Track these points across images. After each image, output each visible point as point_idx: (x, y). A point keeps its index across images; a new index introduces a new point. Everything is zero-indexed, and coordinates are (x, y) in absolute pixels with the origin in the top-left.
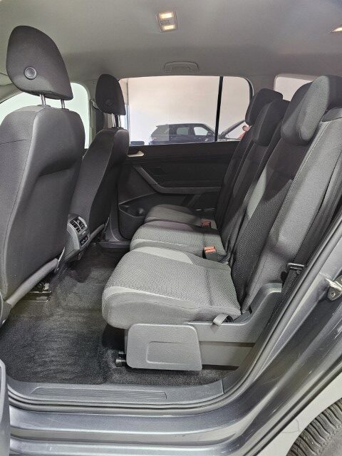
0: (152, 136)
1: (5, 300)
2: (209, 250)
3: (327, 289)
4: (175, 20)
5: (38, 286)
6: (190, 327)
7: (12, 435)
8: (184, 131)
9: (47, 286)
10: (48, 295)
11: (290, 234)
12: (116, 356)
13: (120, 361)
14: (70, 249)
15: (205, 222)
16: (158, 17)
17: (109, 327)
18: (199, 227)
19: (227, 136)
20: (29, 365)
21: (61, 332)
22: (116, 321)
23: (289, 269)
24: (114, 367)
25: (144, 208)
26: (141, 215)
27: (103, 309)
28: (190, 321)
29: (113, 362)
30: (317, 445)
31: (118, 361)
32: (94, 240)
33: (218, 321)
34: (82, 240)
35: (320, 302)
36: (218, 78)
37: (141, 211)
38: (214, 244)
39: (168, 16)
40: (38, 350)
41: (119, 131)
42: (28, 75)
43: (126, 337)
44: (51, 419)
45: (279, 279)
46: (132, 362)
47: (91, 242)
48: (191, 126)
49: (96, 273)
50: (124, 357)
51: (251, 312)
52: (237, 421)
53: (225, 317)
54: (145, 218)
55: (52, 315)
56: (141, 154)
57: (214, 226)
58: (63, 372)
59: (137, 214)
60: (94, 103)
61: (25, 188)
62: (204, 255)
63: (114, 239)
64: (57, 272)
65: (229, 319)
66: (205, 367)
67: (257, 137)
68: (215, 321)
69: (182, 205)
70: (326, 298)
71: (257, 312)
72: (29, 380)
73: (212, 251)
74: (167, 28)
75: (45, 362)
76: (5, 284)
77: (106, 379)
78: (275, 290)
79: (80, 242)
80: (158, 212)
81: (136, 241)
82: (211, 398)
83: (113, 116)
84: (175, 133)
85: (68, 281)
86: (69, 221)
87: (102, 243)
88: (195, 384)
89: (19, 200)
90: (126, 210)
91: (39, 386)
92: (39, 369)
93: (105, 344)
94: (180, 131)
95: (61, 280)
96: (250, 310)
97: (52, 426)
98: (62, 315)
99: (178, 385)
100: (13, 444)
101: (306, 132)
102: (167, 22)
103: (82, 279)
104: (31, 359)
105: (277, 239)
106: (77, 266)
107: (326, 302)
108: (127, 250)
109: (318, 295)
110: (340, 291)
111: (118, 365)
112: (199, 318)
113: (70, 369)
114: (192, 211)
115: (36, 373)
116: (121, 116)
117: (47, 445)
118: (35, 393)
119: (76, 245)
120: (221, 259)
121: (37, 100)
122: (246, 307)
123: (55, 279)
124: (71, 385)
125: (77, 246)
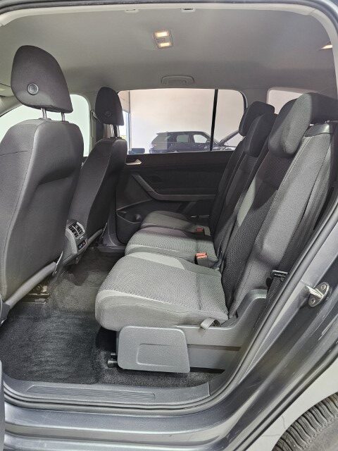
0: (153, 143)
1: (4, 301)
2: (201, 256)
3: (309, 296)
4: (170, 38)
5: (37, 289)
6: (179, 330)
7: (6, 431)
8: (184, 139)
9: (45, 289)
10: (45, 297)
11: (274, 242)
12: (108, 357)
13: (112, 362)
14: (68, 253)
15: (199, 228)
16: (154, 36)
17: (102, 329)
18: (193, 233)
19: (226, 144)
20: (26, 365)
21: (58, 333)
22: (108, 323)
23: (273, 275)
24: (107, 368)
25: (140, 214)
26: (138, 221)
27: (96, 311)
28: (179, 325)
29: (105, 363)
30: (299, 447)
31: (110, 362)
32: (92, 244)
33: (205, 324)
34: (80, 245)
35: (301, 308)
36: (213, 91)
37: (138, 217)
38: (206, 250)
39: (163, 34)
40: (35, 350)
41: (117, 141)
42: (31, 91)
43: (117, 339)
44: (45, 416)
45: (265, 285)
46: (123, 363)
47: (89, 246)
48: (191, 134)
49: (93, 277)
50: (115, 358)
51: (237, 317)
52: (221, 423)
53: (212, 321)
54: (140, 224)
55: (49, 317)
56: (139, 163)
57: (208, 232)
58: (58, 371)
59: (134, 220)
60: (94, 113)
61: (26, 196)
62: (196, 261)
63: (112, 244)
64: (55, 275)
65: (216, 323)
66: (193, 369)
67: (248, 148)
68: (203, 324)
69: (177, 212)
70: (306, 304)
71: (243, 317)
72: (26, 379)
73: (202, 257)
74: (163, 45)
75: (41, 361)
76: (5, 287)
77: (98, 379)
78: (260, 296)
79: (78, 246)
80: (153, 218)
81: (131, 246)
82: (199, 399)
83: (111, 127)
84: (176, 141)
85: (66, 284)
86: (68, 226)
87: (100, 247)
88: (184, 386)
89: (19, 207)
90: (124, 216)
91: (34, 385)
92: (35, 369)
93: (98, 346)
94: (179, 139)
95: (59, 282)
96: (237, 315)
97: (45, 424)
98: (59, 317)
99: (167, 386)
100: (7, 439)
101: (290, 146)
102: (163, 40)
103: (78, 282)
104: (28, 359)
105: (262, 247)
106: (74, 269)
107: (307, 308)
108: (122, 254)
109: (300, 301)
110: (319, 298)
111: (109, 366)
112: (187, 322)
113: (65, 369)
114: (187, 217)
115: (31, 372)
116: (120, 127)
117: (40, 441)
118: (30, 391)
119: (74, 249)
120: (213, 265)
121: (38, 114)
122: (233, 312)
123: (53, 282)
124: (64, 384)
125: (75, 251)
